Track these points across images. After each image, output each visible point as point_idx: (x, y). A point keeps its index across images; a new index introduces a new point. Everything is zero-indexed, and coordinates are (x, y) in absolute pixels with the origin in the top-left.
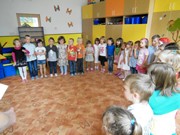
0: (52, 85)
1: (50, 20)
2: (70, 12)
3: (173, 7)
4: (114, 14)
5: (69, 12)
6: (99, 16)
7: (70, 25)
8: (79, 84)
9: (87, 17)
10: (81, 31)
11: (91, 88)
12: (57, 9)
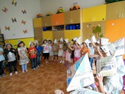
0: (19, 79)
1: (9, 29)
2: (24, 23)
4: (57, 24)
6: (46, 25)
7: (25, 32)
8: (42, 75)
9: (37, 26)
10: (33, 36)
11: (52, 76)
12: (14, 20)
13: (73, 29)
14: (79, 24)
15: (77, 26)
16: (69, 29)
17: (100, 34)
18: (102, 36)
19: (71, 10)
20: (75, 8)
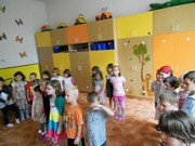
2: (21, 40)
3: (135, 34)
4: (77, 41)
5: (19, 40)
6: (59, 43)
7: (23, 55)
9: (43, 45)
10: (37, 61)
12: (3, 37)
13: (102, 49)
14: (112, 42)
15: (109, 45)
16: (97, 49)
17: (145, 56)
18: (148, 59)
19: (97, 19)
20: (104, 17)
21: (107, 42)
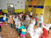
1: (16, 5)
2: (22, 3)
4: (34, 5)
6: (30, 5)
7: (22, 7)
9: (26, 5)
10: (24, 9)
12: (18, 2)
13: (40, 8)
14: (43, 6)
21: (42, 6)
